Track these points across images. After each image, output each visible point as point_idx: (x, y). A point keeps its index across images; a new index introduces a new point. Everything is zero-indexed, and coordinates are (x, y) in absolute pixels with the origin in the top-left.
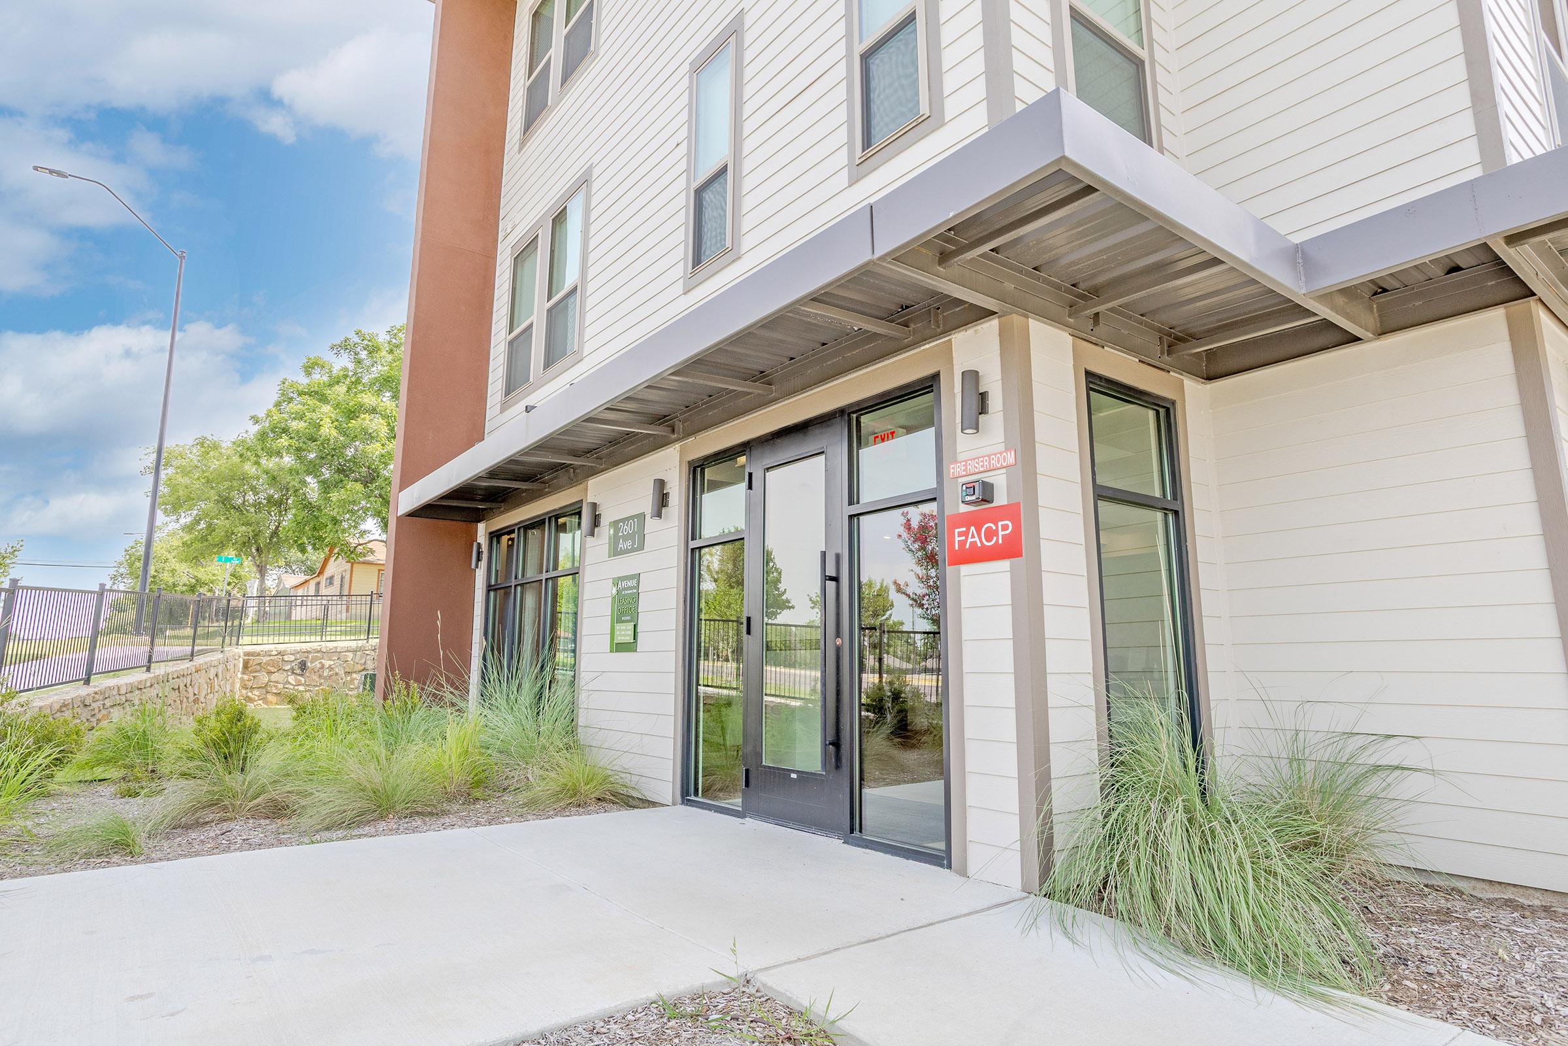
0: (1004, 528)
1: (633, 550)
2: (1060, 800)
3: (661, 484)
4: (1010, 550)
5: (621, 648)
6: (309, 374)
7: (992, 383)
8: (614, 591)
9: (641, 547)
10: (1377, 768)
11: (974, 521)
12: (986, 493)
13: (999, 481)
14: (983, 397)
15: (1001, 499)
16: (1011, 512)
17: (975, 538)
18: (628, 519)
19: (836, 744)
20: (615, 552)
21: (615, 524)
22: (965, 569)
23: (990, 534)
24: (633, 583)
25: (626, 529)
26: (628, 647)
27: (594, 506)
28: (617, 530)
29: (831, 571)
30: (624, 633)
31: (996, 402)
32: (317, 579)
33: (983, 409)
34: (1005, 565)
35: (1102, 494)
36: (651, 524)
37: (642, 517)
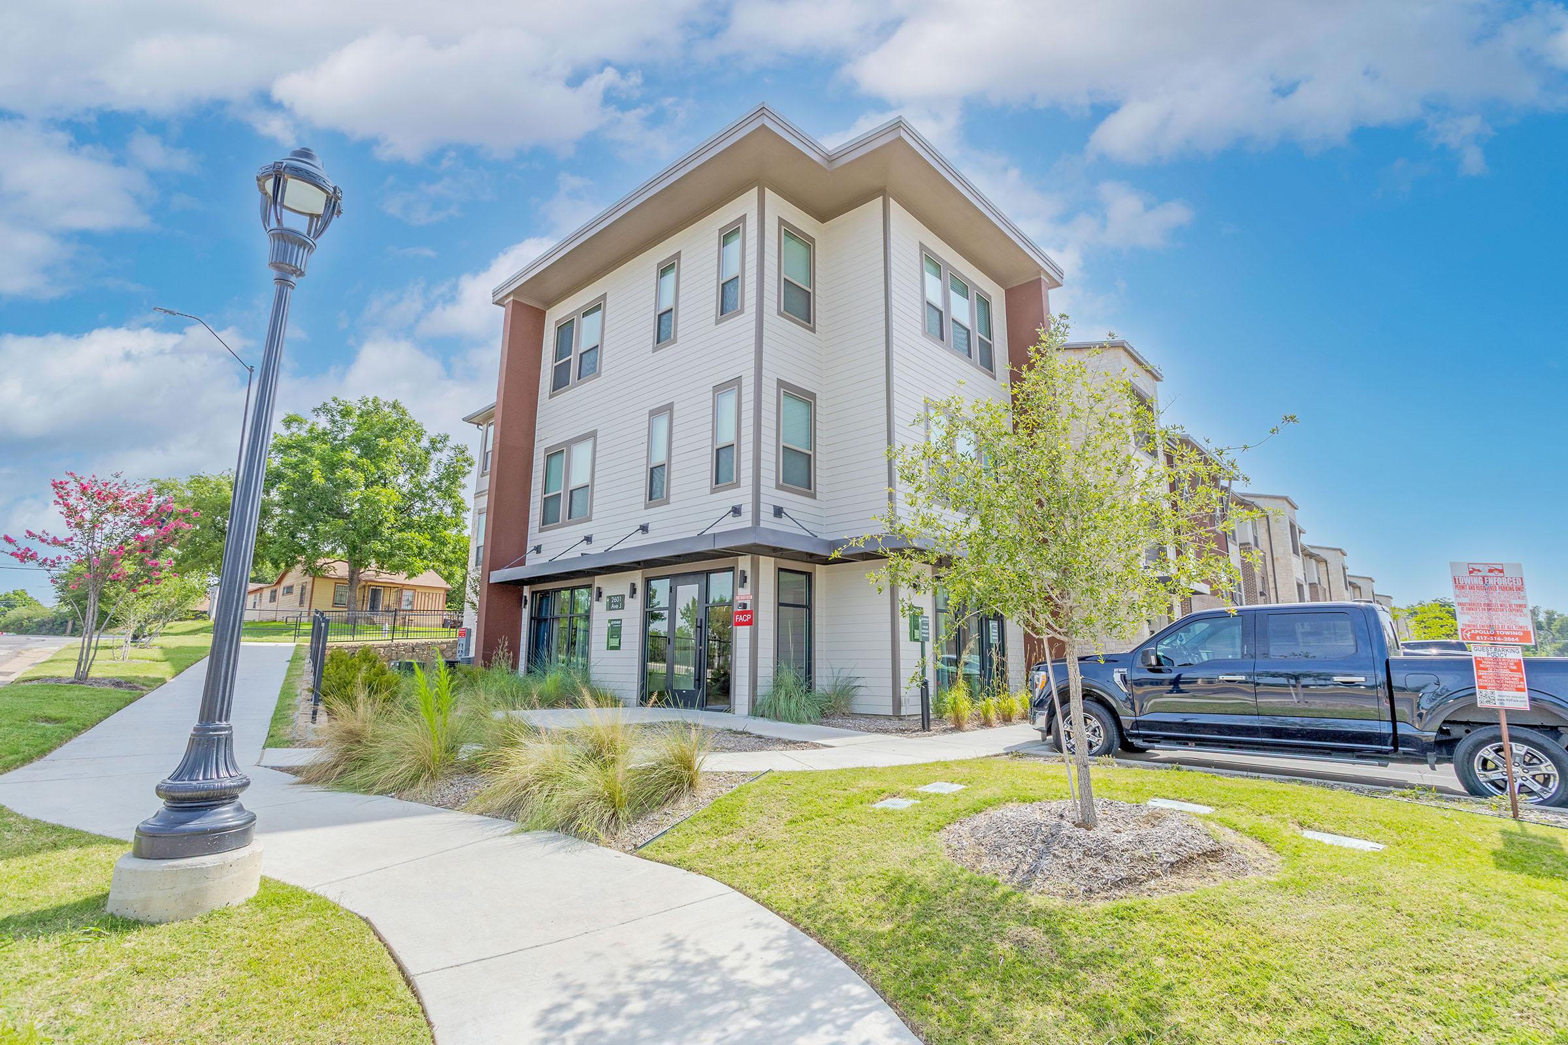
0: (749, 617)
1: (619, 609)
2: (760, 692)
3: (633, 585)
4: (750, 623)
5: (613, 648)
6: (288, 428)
7: (748, 574)
8: (609, 625)
9: (623, 608)
10: (855, 687)
11: (742, 613)
12: (745, 606)
13: (748, 603)
14: (746, 577)
15: (748, 608)
16: (750, 612)
17: (741, 619)
18: (616, 596)
19: (699, 680)
20: (609, 608)
21: (610, 597)
22: (738, 627)
23: (745, 618)
24: (619, 622)
25: (616, 600)
26: (618, 648)
27: (599, 588)
28: (611, 600)
29: (699, 625)
30: (614, 642)
31: (749, 580)
32: (274, 588)
33: (745, 582)
34: (748, 627)
35: (780, 604)
36: (627, 599)
37: (623, 596)
